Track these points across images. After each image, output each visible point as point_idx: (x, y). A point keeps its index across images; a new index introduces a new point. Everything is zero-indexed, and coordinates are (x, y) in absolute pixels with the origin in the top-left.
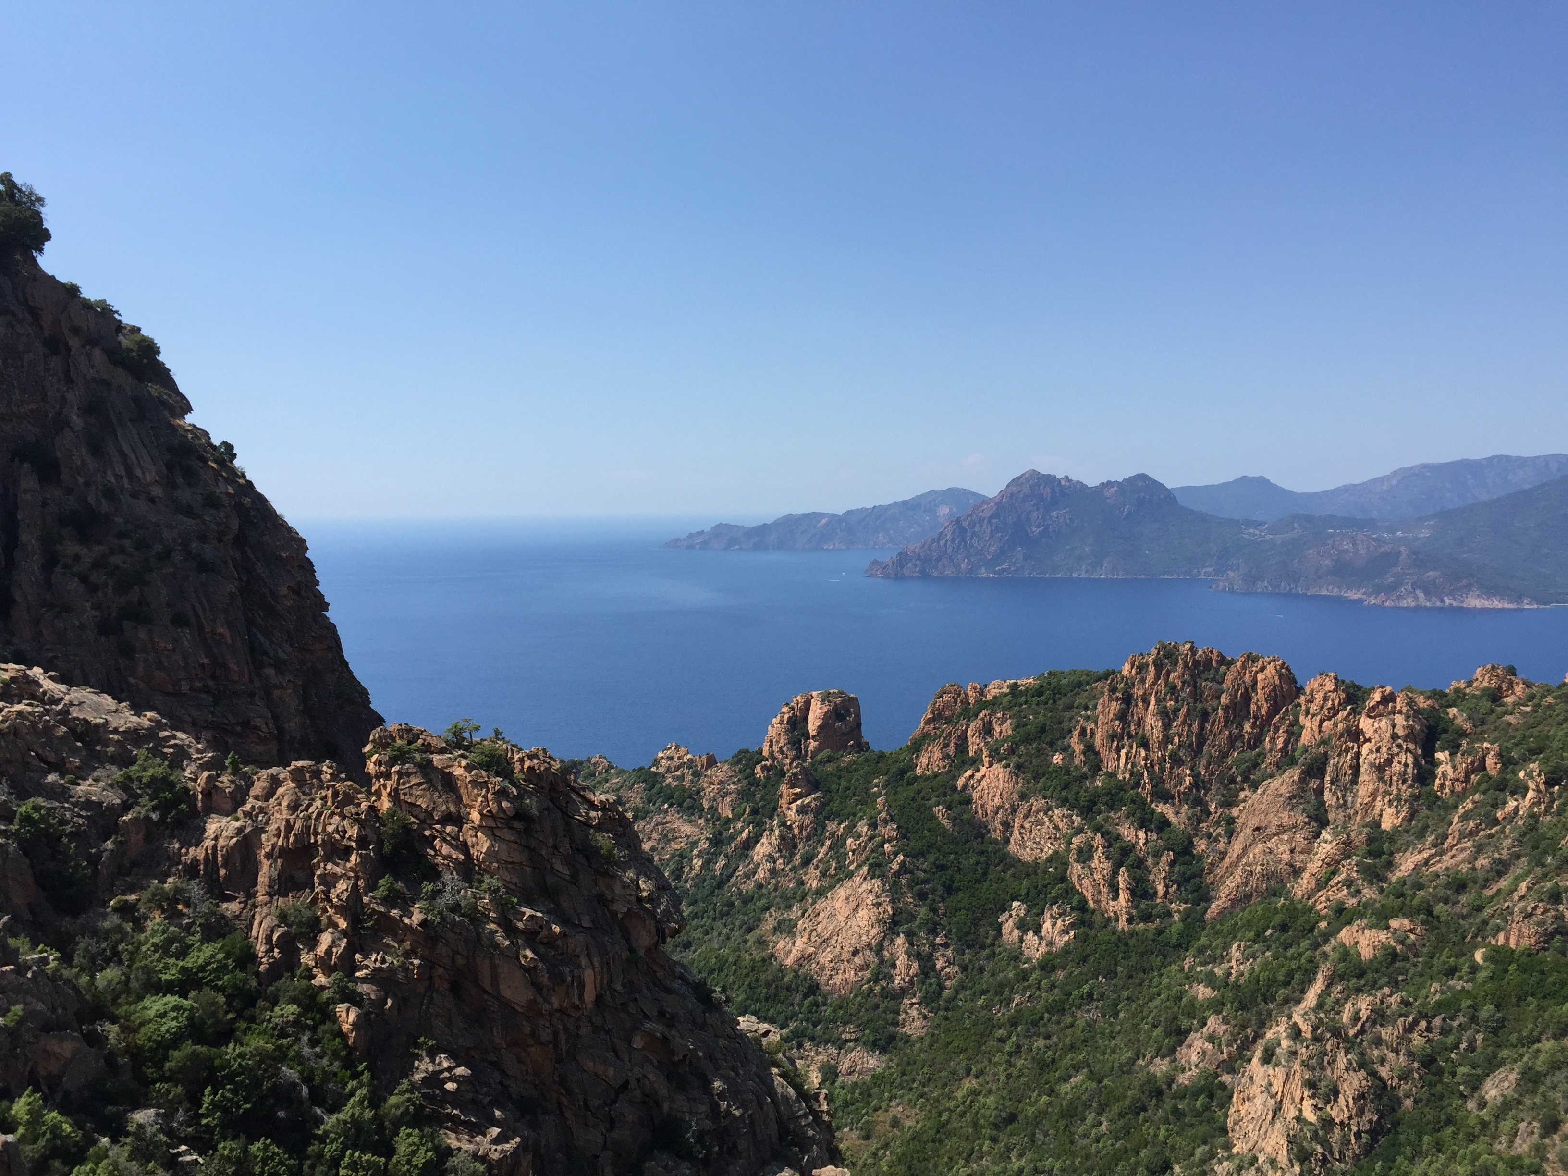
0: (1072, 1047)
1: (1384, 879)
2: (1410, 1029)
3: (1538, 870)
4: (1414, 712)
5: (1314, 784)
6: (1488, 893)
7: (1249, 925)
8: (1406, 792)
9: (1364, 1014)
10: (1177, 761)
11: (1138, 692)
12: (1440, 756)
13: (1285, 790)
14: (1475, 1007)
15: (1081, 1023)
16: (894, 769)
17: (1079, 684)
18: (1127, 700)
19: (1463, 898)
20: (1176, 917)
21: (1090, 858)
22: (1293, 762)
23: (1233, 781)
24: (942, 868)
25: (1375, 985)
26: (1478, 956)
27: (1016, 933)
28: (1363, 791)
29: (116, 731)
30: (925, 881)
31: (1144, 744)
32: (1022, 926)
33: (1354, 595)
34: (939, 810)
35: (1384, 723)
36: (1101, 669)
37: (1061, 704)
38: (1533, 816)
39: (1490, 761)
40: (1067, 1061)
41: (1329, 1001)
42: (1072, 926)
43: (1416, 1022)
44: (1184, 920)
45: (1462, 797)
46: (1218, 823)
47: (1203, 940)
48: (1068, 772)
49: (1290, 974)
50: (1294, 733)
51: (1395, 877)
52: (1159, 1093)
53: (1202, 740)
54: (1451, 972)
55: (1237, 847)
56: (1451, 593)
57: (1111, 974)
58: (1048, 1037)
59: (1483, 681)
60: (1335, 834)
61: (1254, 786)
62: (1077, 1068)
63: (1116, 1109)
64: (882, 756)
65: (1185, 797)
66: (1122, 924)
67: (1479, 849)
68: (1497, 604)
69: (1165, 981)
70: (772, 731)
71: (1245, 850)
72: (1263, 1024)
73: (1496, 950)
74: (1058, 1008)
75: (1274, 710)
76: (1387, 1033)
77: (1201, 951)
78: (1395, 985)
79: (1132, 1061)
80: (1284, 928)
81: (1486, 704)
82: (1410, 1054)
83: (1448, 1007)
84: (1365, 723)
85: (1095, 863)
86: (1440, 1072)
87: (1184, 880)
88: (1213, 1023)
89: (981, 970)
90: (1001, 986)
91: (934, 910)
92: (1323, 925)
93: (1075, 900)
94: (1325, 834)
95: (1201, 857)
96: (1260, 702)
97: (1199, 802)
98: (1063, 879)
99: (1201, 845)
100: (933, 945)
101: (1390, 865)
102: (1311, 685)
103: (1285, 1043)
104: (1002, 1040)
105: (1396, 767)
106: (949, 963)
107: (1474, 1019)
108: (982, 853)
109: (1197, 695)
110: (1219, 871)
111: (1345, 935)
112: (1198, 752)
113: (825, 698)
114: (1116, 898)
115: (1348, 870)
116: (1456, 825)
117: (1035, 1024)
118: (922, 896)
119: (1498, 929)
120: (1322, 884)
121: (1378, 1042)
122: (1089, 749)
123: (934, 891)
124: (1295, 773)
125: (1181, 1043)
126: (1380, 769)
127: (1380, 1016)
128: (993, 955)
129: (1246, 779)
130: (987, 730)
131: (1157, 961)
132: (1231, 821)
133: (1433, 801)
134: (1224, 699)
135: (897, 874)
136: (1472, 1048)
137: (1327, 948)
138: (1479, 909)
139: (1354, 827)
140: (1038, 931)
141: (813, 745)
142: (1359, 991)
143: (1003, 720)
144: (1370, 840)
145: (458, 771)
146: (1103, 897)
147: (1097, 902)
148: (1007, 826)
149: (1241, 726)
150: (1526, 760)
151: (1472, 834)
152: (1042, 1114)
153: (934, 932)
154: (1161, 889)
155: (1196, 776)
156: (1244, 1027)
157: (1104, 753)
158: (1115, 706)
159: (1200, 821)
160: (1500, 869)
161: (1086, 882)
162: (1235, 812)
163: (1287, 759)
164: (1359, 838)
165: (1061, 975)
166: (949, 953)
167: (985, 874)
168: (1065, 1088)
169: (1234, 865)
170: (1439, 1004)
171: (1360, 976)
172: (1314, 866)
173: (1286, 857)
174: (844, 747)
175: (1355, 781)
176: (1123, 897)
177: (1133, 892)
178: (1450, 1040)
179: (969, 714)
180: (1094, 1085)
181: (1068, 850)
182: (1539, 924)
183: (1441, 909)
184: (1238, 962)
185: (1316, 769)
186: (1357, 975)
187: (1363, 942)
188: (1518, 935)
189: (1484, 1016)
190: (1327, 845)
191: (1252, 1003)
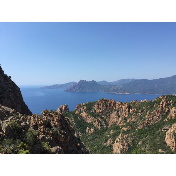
0: (95, 143)
2: (131, 138)
3: (141, 121)
4: (128, 105)
5: (118, 113)
6: (137, 123)
7: (113, 128)
8: (128, 113)
9: (126, 137)
10: (104, 111)
11: (100, 104)
12: (130, 109)
13: (115, 114)
15: (96, 140)
16: (73, 113)
17: (93, 103)
19: (134, 124)
22: (116, 111)
23: (110, 113)
24: (79, 124)
25: (127, 134)
26: (137, 130)
27: (88, 131)
33: (115, 93)
35: (125, 106)
37: (91, 105)
38: (140, 115)
39: (136, 110)
41: (122, 135)
42: (94, 130)
44: (106, 128)
45: (133, 113)
47: (108, 130)
48: (92, 113)
49: (118, 133)
50: (116, 107)
53: (106, 109)
54: (134, 131)
55: (111, 120)
57: (98, 135)
58: (92, 142)
59: (134, 102)
60: (121, 118)
61: (112, 113)
62: (96, 145)
63: (100, 149)
64: (71, 112)
66: (99, 129)
67: (135, 119)
69: (105, 135)
71: (112, 120)
74: (93, 139)
75: (114, 105)
76: (129, 138)
77: (108, 131)
79: (102, 144)
80: (117, 128)
81: (134, 104)
82: (131, 140)
83: (134, 135)
84: (123, 106)
87: (105, 124)
88: (110, 139)
89: (84, 135)
90: (87, 137)
91: (79, 129)
92: (120, 128)
93: (94, 127)
94: (120, 118)
95: (107, 121)
96: (112, 104)
97: (106, 115)
98: (93, 124)
99: (107, 120)
100: (79, 133)
101: (127, 121)
102: (117, 102)
104: (87, 143)
105: (126, 111)
107: (137, 136)
108: (84, 122)
109: (106, 104)
110: (109, 123)
111: (123, 128)
113: (65, 106)
114: (99, 126)
115: (123, 122)
116: (133, 116)
118: (77, 127)
119: (138, 127)
120: (120, 123)
121: (128, 139)
123: (79, 127)
124: (116, 112)
125: (107, 141)
127: (128, 137)
128: (85, 133)
130: (83, 108)
132: (110, 117)
133: (130, 114)
134: (109, 104)
135: (74, 125)
136: (137, 139)
137: (121, 130)
138: (136, 125)
140: (90, 130)
141: (63, 111)
143: (85, 107)
144: (125, 118)
146: (97, 126)
148: (86, 119)
149: (110, 107)
150: (139, 109)
151: (135, 117)
153: (79, 131)
154: (103, 125)
155: (106, 112)
156: (113, 139)
157: (96, 110)
158: (97, 105)
159: (107, 117)
160: (138, 121)
161: (95, 125)
163: (115, 110)
164: (123, 118)
165: (93, 135)
166: (81, 134)
167: (84, 124)
169: (111, 122)
170: (133, 135)
172: (119, 121)
173: (116, 121)
175: (122, 112)
178: (135, 139)
179: (81, 107)
180: (98, 147)
181: (93, 121)
182: (142, 126)
183: (132, 125)
184: (112, 132)
185: (118, 111)
186: (125, 133)
187: (125, 129)
188: (140, 127)
189: (138, 136)
190: (120, 119)
191: (114, 136)
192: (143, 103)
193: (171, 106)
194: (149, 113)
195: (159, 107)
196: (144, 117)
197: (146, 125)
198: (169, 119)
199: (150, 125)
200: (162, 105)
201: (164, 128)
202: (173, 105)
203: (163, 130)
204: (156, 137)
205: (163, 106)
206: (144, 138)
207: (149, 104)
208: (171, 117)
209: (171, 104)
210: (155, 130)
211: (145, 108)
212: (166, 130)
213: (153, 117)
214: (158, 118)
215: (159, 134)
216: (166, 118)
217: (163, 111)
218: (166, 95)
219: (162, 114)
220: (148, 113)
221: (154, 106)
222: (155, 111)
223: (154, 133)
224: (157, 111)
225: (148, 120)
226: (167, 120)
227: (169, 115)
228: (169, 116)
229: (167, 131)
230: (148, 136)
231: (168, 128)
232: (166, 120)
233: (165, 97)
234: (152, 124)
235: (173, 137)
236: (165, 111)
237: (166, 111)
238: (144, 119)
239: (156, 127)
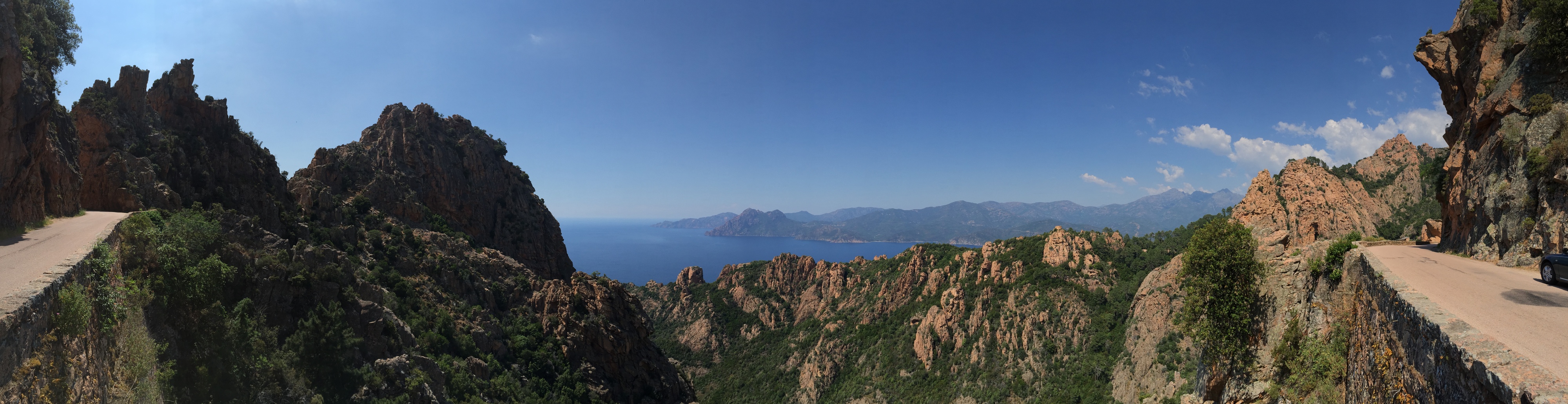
0: (759, 364)
1: (836, 311)
2: (842, 348)
3: (869, 305)
4: (842, 268)
5: (819, 288)
6: (859, 311)
7: (804, 326)
8: (841, 288)
9: (832, 346)
10: (787, 284)
11: (776, 266)
12: (848, 279)
13: (813, 290)
14: (856, 340)
15: (762, 357)
16: (712, 288)
17: (762, 264)
18: (774, 268)
19: (853, 313)
20: (786, 326)
21: (764, 311)
22: (814, 283)
23: (800, 289)
24: (725, 315)
25: (834, 338)
26: (857, 327)
27: (745, 333)
28: (831, 289)
29: (514, 267)
30: (720, 319)
31: (778, 280)
32: (746, 331)
33: (828, 240)
34: (724, 299)
35: (835, 271)
36: (767, 261)
37: (757, 270)
38: (868, 292)
39: (859, 279)
40: (758, 368)
41: (823, 344)
42: (760, 330)
43: (843, 346)
44: (788, 326)
45: (853, 288)
46: (797, 300)
47: (793, 332)
48: (759, 288)
49: (814, 338)
50: (815, 276)
51: (838, 310)
52: (782, 375)
53: (792, 278)
54: (851, 332)
55: (801, 306)
56: (850, 239)
57: (770, 343)
58: (753, 362)
59: (857, 260)
60: (825, 301)
61: (805, 290)
62: (761, 370)
63: (771, 380)
64: (709, 284)
65: (788, 294)
66: (773, 329)
67: (857, 301)
68: (859, 242)
69: (783, 343)
70: (678, 277)
71: (803, 306)
72: (808, 352)
73: (861, 325)
74: (756, 353)
75: (810, 270)
76: (837, 350)
77: (793, 334)
78: (839, 338)
79: (775, 366)
80: (813, 326)
81: (857, 265)
83: (850, 341)
84: (831, 272)
85: (766, 313)
86: (849, 358)
87: (788, 316)
88: (796, 354)
89: (735, 344)
90: (741, 348)
91: (723, 327)
92: (822, 324)
93: (761, 322)
94: (822, 301)
95: (792, 309)
96: (806, 268)
97: (792, 295)
98: (757, 317)
99: (792, 306)
100: (722, 337)
101: (837, 307)
102: (818, 263)
103: (813, 357)
104: (741, 363)
105: (838, 282)
106: (727, 342)
107: (856, 344)
108: (736, 311)
109: (791, 267)
110: (797, 313)
111: (827, 326)
112: (792, 281)
113: (693, 268)
114: (771, 322)
115: (828, 309)
116: (852, 296)
117: (749, 358)
118: (719, 323)
119: (861, 320)
120: (821, 314)
122: (764, 282)
123: (723, 321)
124: (815, 286)
125: (787, 360)
126: (835, 283)
127: (835, 346)
128: (739, 339)
129: (803, 288)
130: (737, 277)
131: (781, 338)
132: (800, 299)
133: (847, 290)
134: (798, 268)
135: (713, 317)
137: (823, 330)
138: (857, 315)
139: (829, 298)
140: (750, 332)
141: (690, 281)
142: (830, 340)
143: (742, 274)
144: (833, 301)
145: (594, 285)
146: (768, 322)
147: (766, 323)
148: (742, 303)
149: (802, 274)
150: (866, 278)
151: (855, 297)
152: (752, 383)
153: (723, 333)
154: (782, 318)
155: (791, 288)
156: (803, 354)
157: (768, 282)
158: (771, 270)
159: (792, 300)
160: (861, 305)
161: (763, 318)
162: (801, 297)
163: (813, 282)
164: (830, 301)
165: (756, 344)
166: (727, 339)
167: (737, 316)
168: (757, 375)
169: (801, 311)
170: (848, 341)
171: (830, 337)
172: (820, 309)
173: (813, 307)
174: (698, 282)
175: (829, 287)
176: (773, 321)
177: (775, 320)
178: (851, 350)
179: (733, 273)
180: (765, 374)
181: (759, 309)
182: (870, 318)
183: (848, 317)
184: (802, 337)
185: (820, 284)
186: (830, 336)
187: (831, 327)
188: (865, 321)
189: (858, 342)
190: (823, 304)
191: (805, 347)
192: (877, 262)
193: (930, 267)
194: (887, 287)
195: (908, 271)
196: (875, 297)
197: (879, 314)
198: (925, 296)
199: (887, 315)
200: (914, 265)
201: (914, 318)
202: (935, 264)
203: (911, 324)
204: (898, 340)
205: (916, 269)
206: (872, 347)
207: (888, 264)
208: (930, 292)
209: (932, 263)
210: (896, 326)
211: (879, 274)
212: (917, 323)
213: (894, 295)
214: (904, 295)
215: (904, 333)
216: (920, 294)
217: (914, 279)
218: (922, 242)
219: (912, 287)
220: (883, 287)
221: (899, 269)
222: (898, 280)
223: (893, 333)
224: (903, 280)
225: (884, 303)
226: (922, 298)
227: (926, 287)
228: (925, 289)
229: (919, 325)
230: (879, 342)
231: (921, 317)
232: (920, 297)
233: (921, 247)
234: (891, 312)
235: (930, 337)
236: (919, 279)
237: (921, 280)
238: (875, 302)
239: (898, 317)
